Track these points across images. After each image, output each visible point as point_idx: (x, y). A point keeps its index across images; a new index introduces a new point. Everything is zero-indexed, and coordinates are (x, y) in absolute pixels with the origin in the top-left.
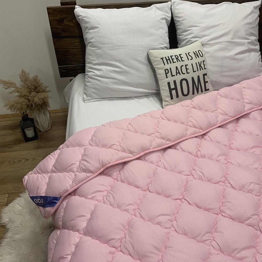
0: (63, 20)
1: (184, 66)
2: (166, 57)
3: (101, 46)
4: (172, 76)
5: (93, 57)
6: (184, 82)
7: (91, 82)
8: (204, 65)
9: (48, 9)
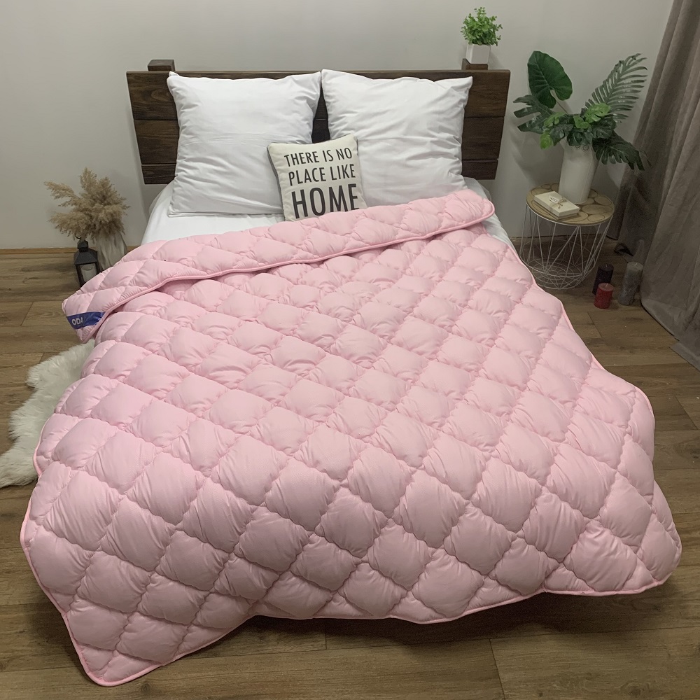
0: (150, 92)
1: (318, 169)
2: (292, 155)
3: (198, 133)
4: (299, 183)
5: (187, 149)
6: (316, 194)
7: (180, 186)
8: (352, 171)
9: (128, 75)
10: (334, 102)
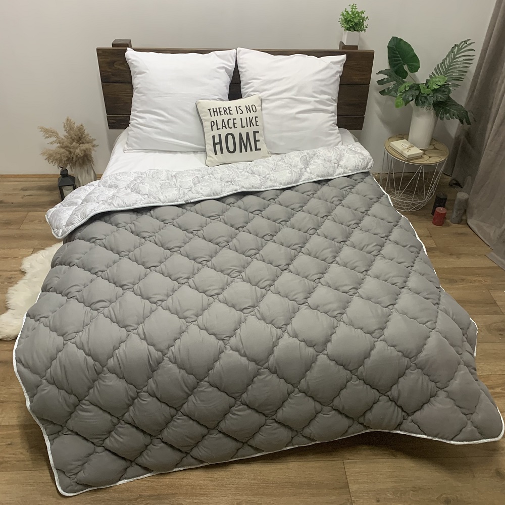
0: (113, 62)
1: (232, 120)
2: (213, 109)
3: (146, 92)
4: (218, 129)
5: (138, 104)
6: (230, 137)
7: (132, 131)
8: (256, 121)
9: (98, 50)
10: (245, 71)
